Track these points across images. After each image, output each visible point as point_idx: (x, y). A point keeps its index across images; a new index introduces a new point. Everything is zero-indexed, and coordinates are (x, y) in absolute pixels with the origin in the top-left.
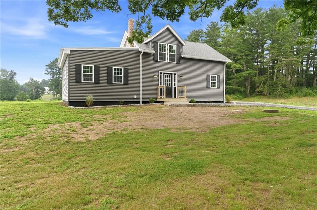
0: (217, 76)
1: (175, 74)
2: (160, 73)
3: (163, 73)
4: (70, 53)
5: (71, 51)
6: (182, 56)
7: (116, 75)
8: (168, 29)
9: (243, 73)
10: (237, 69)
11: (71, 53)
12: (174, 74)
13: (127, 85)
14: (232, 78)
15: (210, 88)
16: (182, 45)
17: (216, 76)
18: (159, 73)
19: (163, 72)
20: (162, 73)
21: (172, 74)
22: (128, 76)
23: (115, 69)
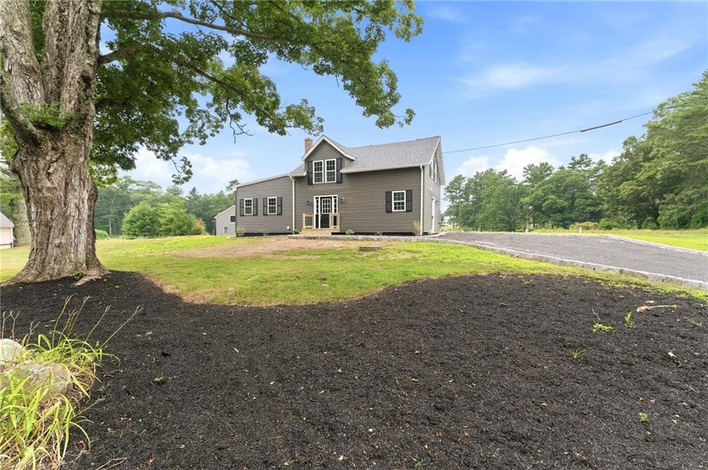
7: (270, 206)
8: (324, 141)
12: (334, 197)
13: (280, 215)
15: (391, 212)
16: (344, 157)
17: (405, 191)
20: (318, 198)
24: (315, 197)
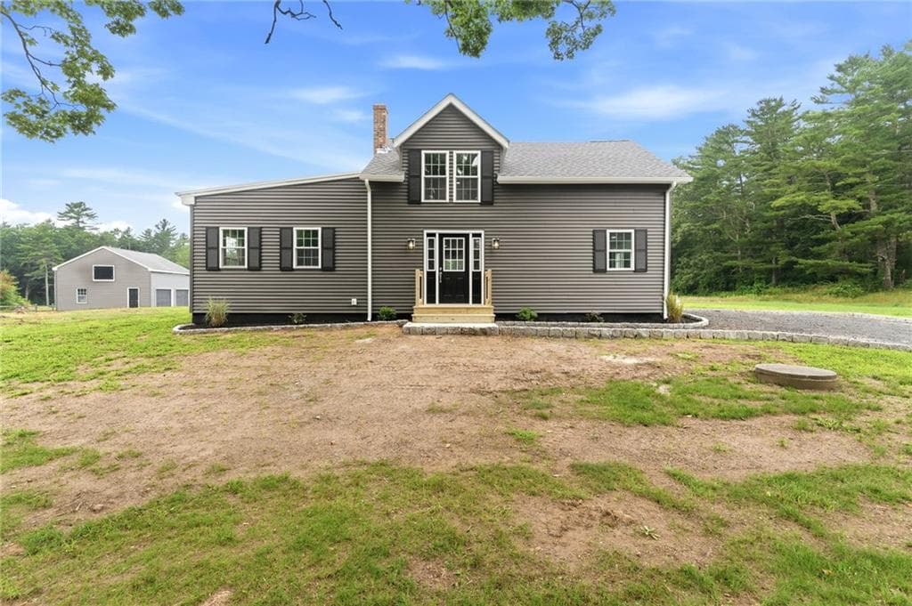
0: (636, 231)
1: (479, 235)
2: (428, 235)
3: (437, 235)
4: (193, 203)
5: (196, 198)
6: (501, 179)
7: (301, 248)
8: (451, 107)
9: (865, 222)
10: (842, 212)
11: (196, 202)
12: (474, 235)
13: (331, 271)
14: (823, 238)
15: (604, 271)
16: (500, 147)
17: (632, 231)
18: (423, 235)
19: (437, 232)
20: (434, 235)
21: (467, 236)
22: (333, 248)
23: (300, 233)
24: (426, 232)
